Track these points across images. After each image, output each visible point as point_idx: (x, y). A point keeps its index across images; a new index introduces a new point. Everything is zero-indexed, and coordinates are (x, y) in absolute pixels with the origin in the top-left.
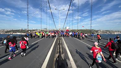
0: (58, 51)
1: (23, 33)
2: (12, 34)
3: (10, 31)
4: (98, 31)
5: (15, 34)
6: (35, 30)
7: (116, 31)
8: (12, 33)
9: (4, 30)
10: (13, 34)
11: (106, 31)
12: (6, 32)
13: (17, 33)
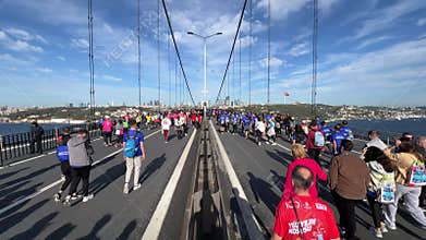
0: (201, 181)
1: (74, 119)
3: (26, 114)
6: (118, 108)
7: (398, 110)
9: (4, 109)
12: (13, 116)
13: (54, 120)
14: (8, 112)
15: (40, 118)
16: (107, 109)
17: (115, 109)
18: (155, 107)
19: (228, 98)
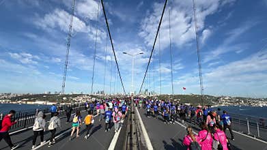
1: (50, 102)
2: (24, 103)
3: (21, 98)
4: (219, 98)
5: (33, 103)
6: (78, 95)
7: (260, 100)
8: (26, 101)
9: (9, 94)
10: (28, 103)
11: (237, 98)
12: (13, 99)
13: (36, 102)
14: (11, 96)
15: (29, 101)
16: (71, 96)
17: (76, 96)
18: (101, 95)
19: (147, 90)
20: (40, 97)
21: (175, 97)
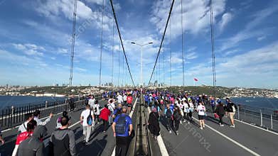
1: (59, 94)
2: (33, 95)
4: (232, 89)
5: (42, 95)
6: (86, 87)
7: (276, 91)
8: (35, 94)
9: (18, 87)
10: (37, 95)
11: (251, 89)
12: (22, 92)
13: (45, 95)
14: (19, 89)
15: (38, 93)
16: (79, 88)
17: (84, 88)
18: (109, 87)
19: (156, 82)
20: (48, 89)
21: (186, 88)
